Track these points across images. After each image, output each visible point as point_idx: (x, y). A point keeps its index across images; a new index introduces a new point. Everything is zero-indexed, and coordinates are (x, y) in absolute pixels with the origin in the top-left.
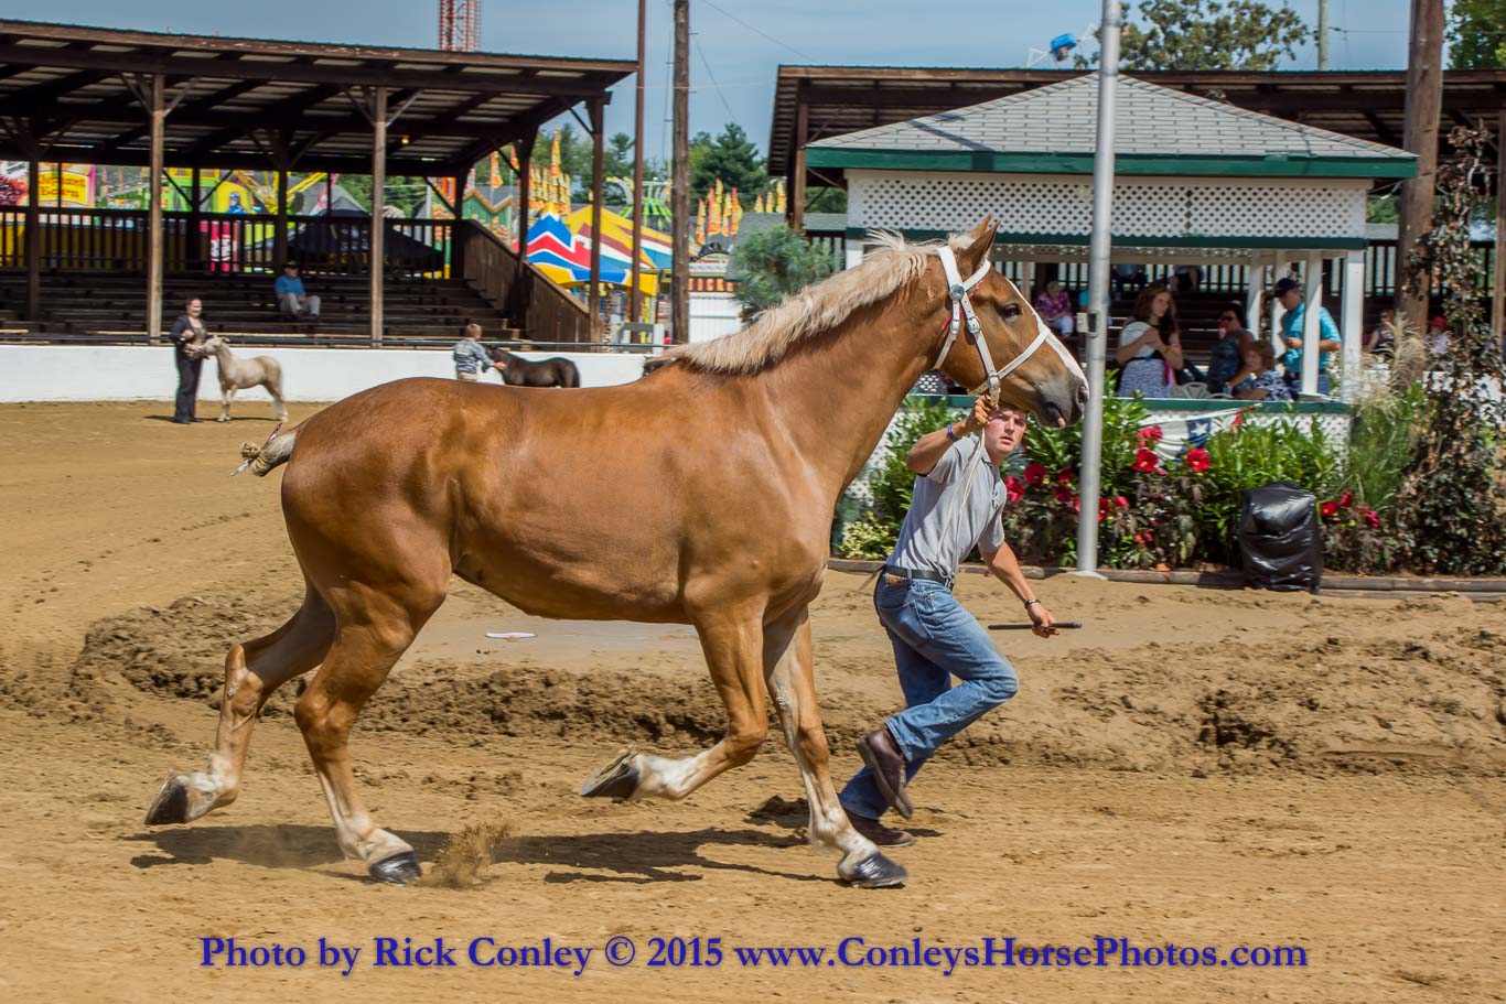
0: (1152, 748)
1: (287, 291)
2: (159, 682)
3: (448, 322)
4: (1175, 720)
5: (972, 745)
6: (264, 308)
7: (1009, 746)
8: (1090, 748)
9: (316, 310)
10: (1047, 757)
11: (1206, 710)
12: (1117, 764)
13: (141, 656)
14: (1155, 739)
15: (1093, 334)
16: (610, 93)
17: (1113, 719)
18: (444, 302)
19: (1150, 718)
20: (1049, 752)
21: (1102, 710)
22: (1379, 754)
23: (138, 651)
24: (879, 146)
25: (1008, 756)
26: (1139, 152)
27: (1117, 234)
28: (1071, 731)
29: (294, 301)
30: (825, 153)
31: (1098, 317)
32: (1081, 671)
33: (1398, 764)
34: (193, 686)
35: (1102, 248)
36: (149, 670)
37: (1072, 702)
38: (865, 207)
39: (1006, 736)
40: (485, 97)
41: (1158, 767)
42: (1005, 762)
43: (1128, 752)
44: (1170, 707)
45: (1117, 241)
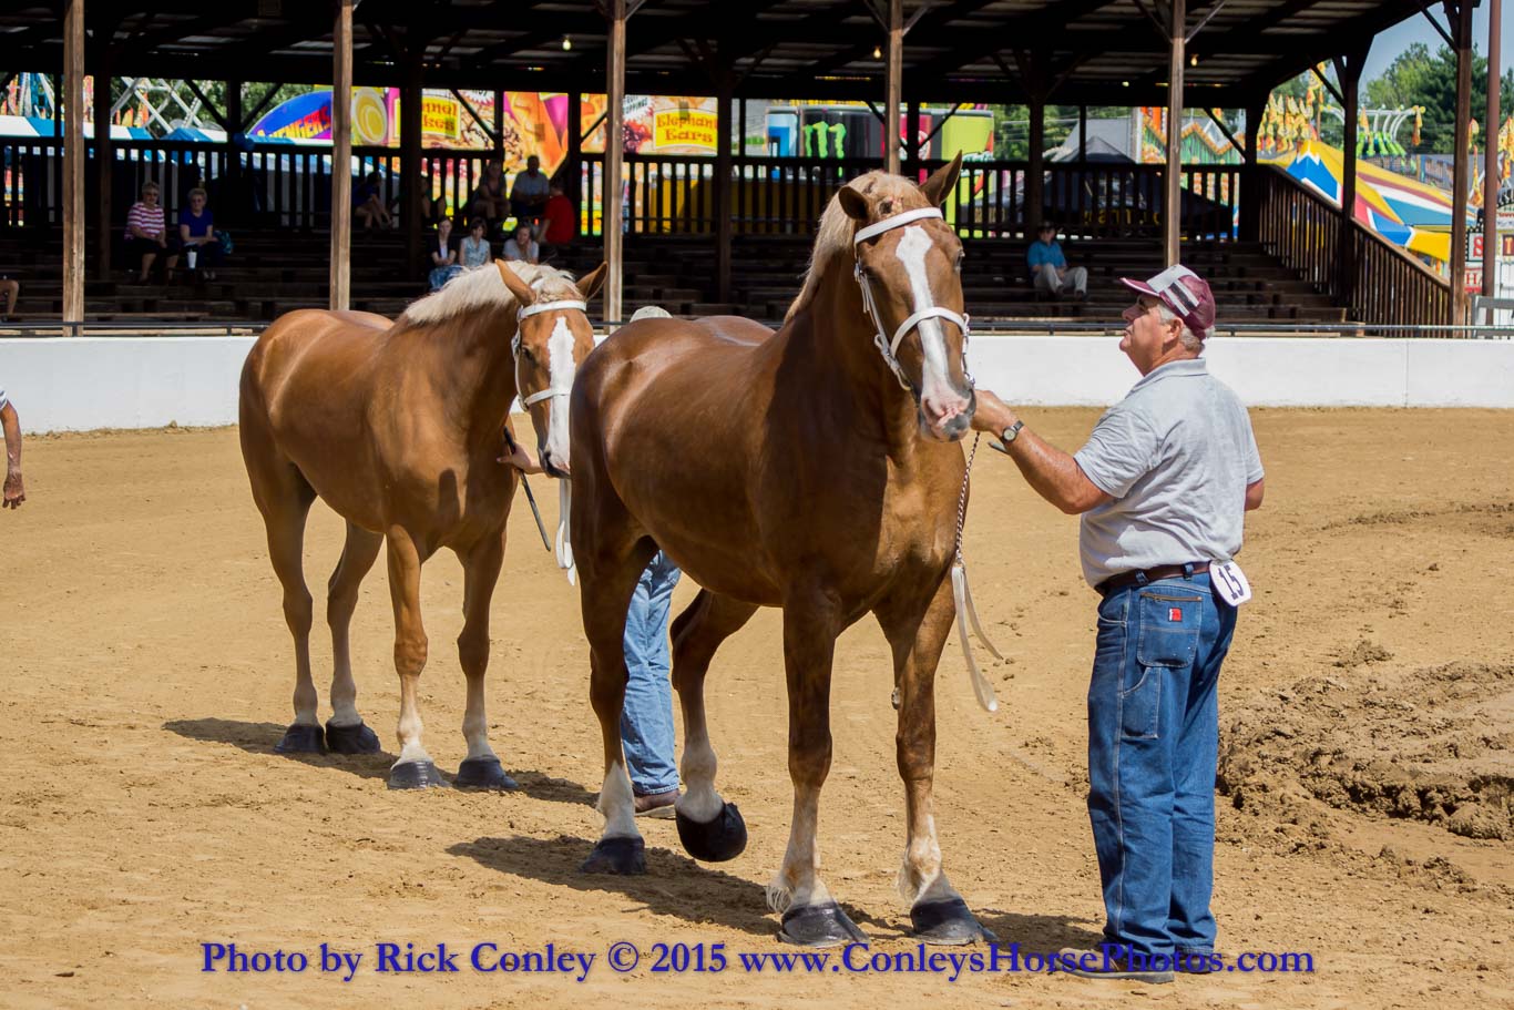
1: (1042, 263)
2: (1359, 795)
3: (1250, 300)
6: (1010, 283)
9: (1082, 285)
13: (1324, 761)
18: (1241, 273)
23: (1318, 753)
29: (1054, 276)
34: (1415, 803)
36: (1340, 780)
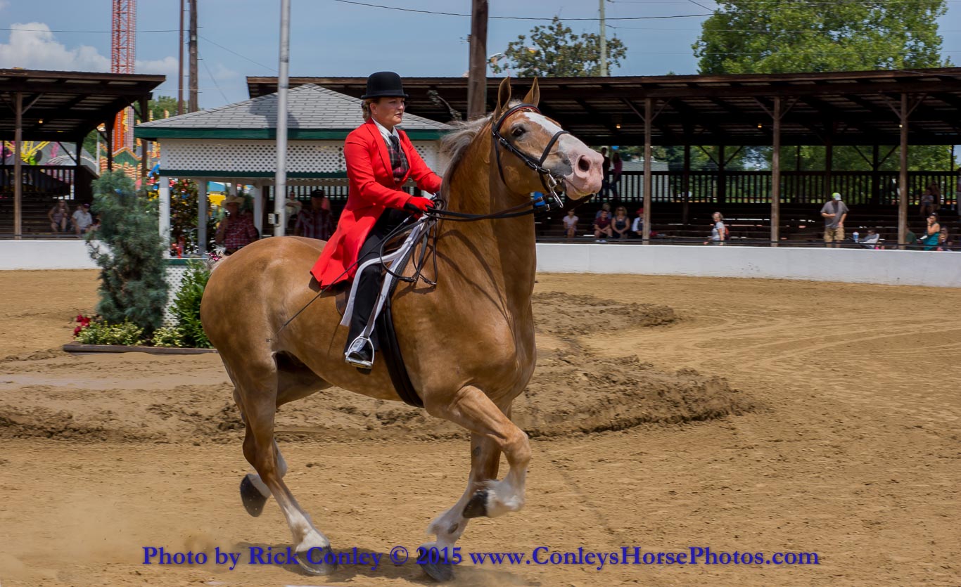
0: (183, 432)
4: (207, 419)
5: (89, 432)
7: (107, 432)
8: (149, 432)
10: (125, 437)
11: (226, 414)
12: (160, 438)
14: (188, 428)
15: (278, 225)
16: (152, 93)
17: (170, 419)
19: (190, 418)
20: (125, 435)
21: (165, 416)
22: (291, 432)
24: (173, 126)
25: (105, 437)
26: (310, 127)
27: (291, 171)
28: (143, 425)
30: (144, 130)
31: (280, 216)
32: (172, 396)
33: (301, 437)
35: (281, 179)
37: (153, 411)
38: (169, 159)
39: (106, 426)
40: (83, 96)
41: (181, 441)
42: (104, 440)
43: (168, 434)
44: (205, 412)
45: (289, 175)
